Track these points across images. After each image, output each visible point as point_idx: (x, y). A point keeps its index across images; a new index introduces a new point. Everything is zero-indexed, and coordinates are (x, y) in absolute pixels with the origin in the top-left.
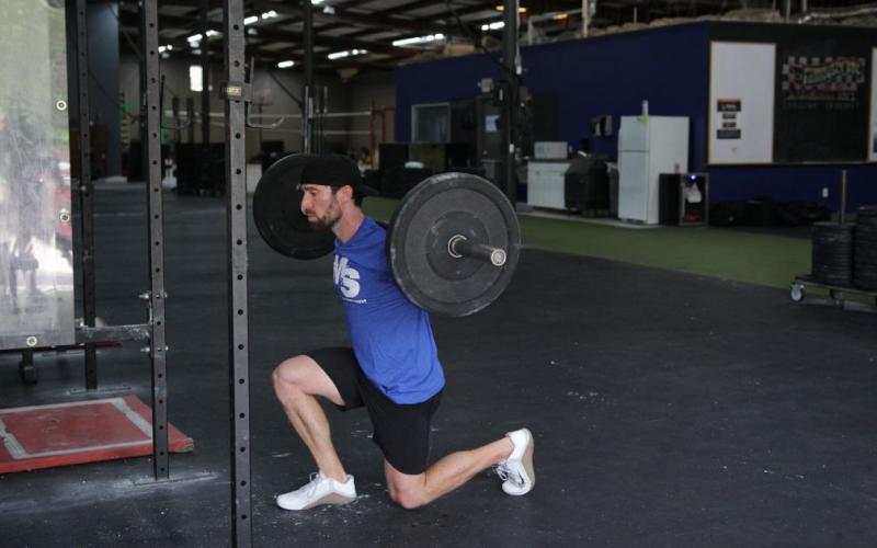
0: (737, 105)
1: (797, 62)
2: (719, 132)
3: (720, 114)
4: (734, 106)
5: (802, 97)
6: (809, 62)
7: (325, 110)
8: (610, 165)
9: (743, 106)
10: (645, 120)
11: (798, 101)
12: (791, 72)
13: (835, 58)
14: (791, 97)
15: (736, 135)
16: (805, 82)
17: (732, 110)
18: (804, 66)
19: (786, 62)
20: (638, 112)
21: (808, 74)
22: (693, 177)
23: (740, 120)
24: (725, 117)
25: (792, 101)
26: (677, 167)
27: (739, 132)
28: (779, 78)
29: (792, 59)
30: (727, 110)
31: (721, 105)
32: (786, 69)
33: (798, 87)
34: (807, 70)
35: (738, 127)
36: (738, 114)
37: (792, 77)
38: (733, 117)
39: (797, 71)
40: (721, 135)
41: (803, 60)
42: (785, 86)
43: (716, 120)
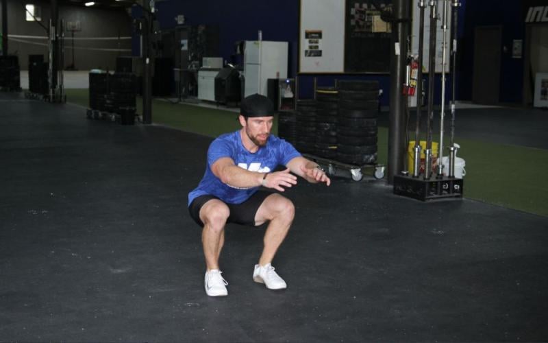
0: (319, 35)
1: (361, 7)
2: (306, 51)
3: (307, 40)
4: (317, 35)
5: (365, 30)
6: (369, 7)
7: (63, 35)
8: (240, 72)
9: (323, 35)
10: (258, 44)
11: (361, 32)
12: (356, 13)
13: (387, 5)
14: (357, 30)
15: (319, 54)
16: (366, 20)
17: (315, 38)
18: (366, 9)
19: (354, 7)
20: (255, 38)
21: (369, 15)
22: (288, 81)
23: (321, 44)
24: (310, 42)
25: (358, 32)
26: (278, 74)
27: (321, 51)
28: (348, 17)
29: (357, 5)
30: (313, 37)
31: (308, 35)
32: (353, 11)
33: (361, 23)
34: (367, 12)
35: (320, 49)
36: (320, 40)
37: (357, 16)
38: (317, 42)
39: (362, 13)
40: (308, 54)
41: (365, 6)
42: (353, 23)
43: (305, 44)
